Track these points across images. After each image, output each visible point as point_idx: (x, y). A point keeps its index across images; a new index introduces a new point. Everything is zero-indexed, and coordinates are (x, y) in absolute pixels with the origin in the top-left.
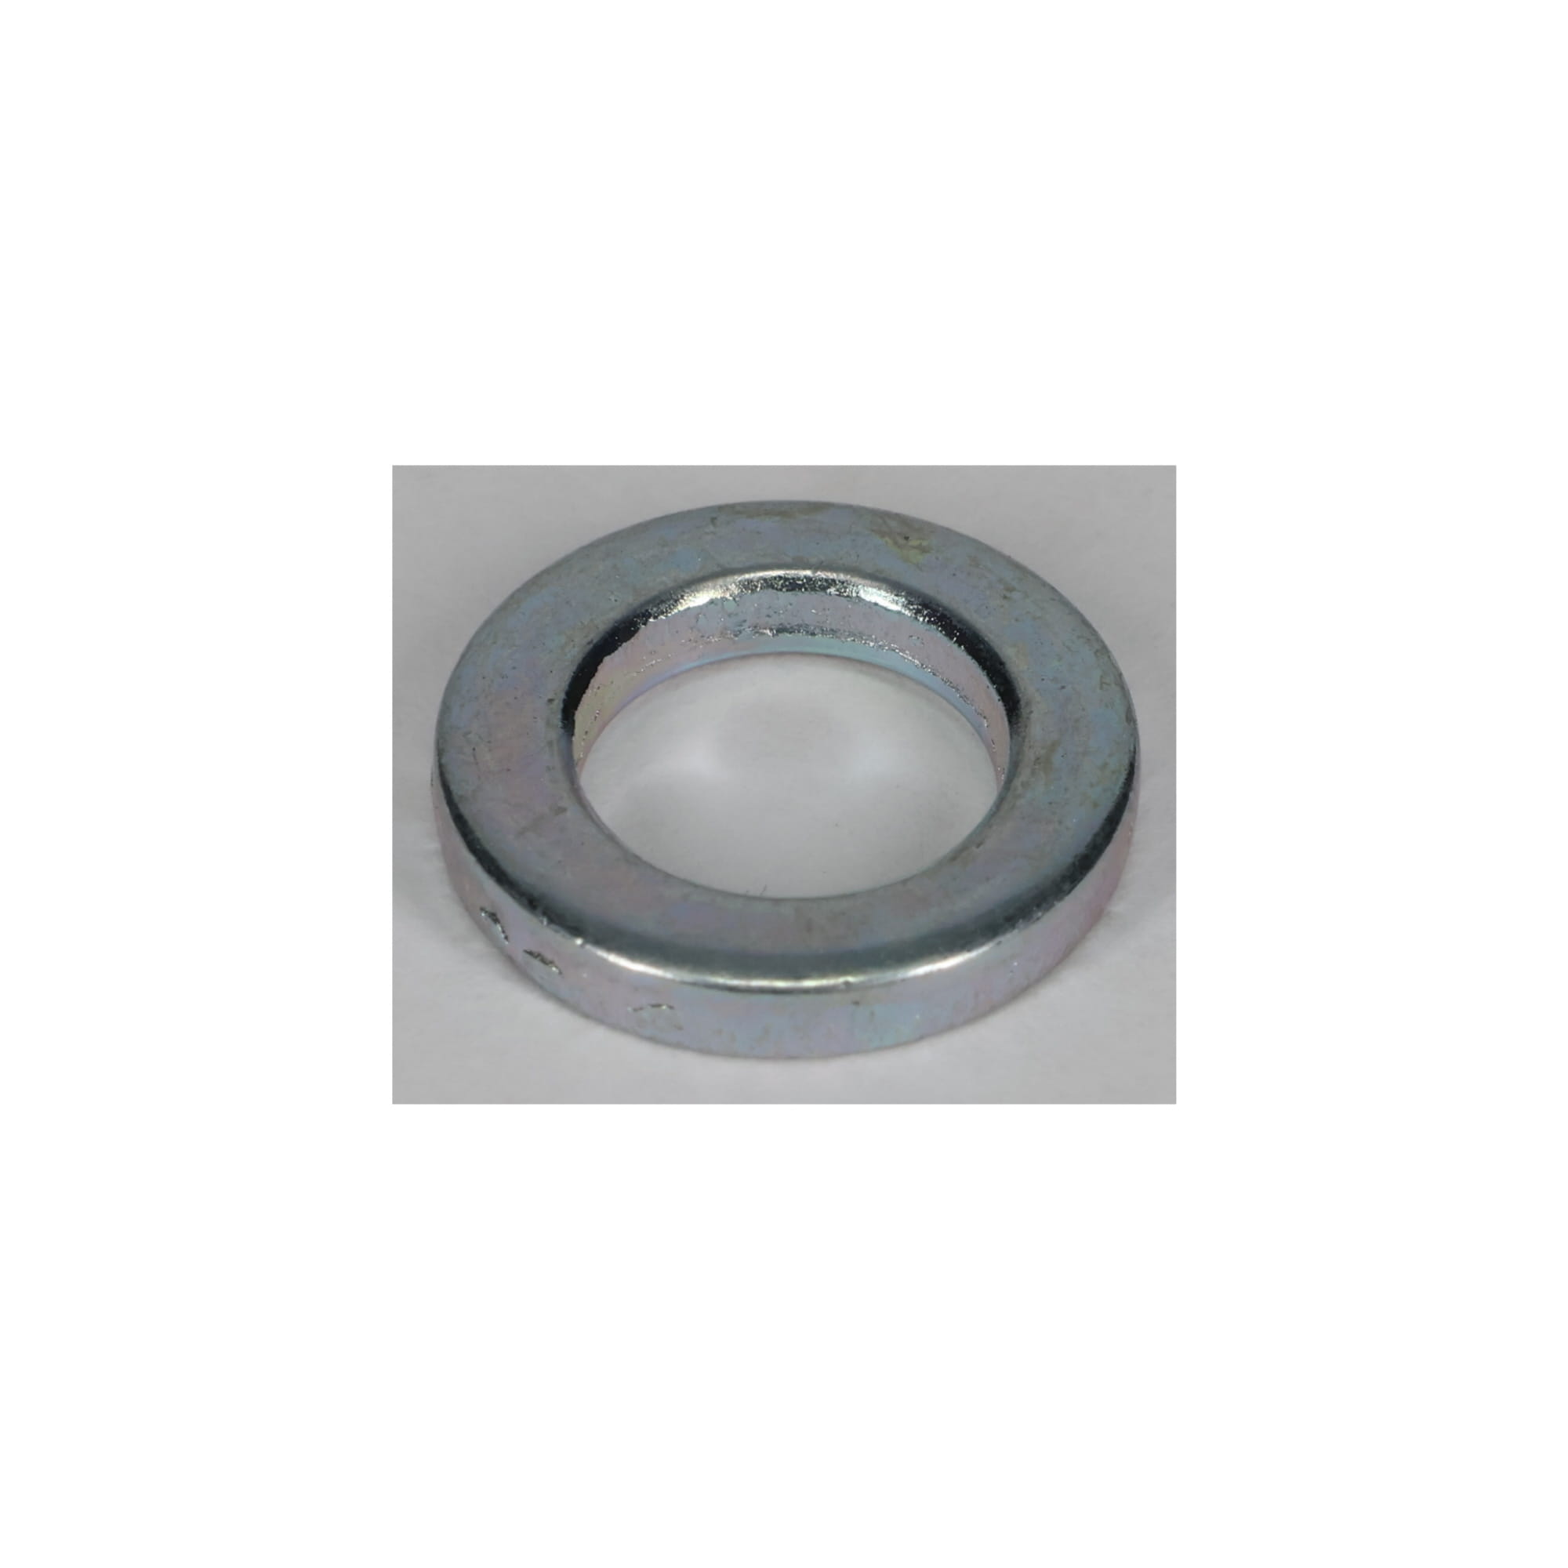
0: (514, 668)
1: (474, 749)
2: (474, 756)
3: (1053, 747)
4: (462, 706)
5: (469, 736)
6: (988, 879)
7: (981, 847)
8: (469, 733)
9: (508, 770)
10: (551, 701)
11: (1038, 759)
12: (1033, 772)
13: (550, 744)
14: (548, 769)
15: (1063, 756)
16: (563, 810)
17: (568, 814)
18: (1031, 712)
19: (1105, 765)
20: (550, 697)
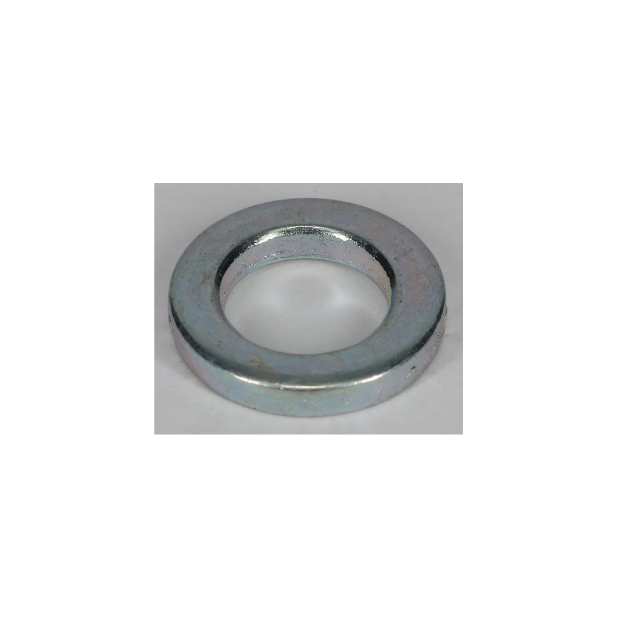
0: (415, 314)
1: (430, 283)
2: (430, 280)
3: (203, 282)
4: (435, 301)
5: (432, 289)
6: (229, 231)
7: (232, 244)
8: (432, 290)
9: (417, 274)
10: (401, 302)
11: (209, 278)
12: (211, 273)
13: (400, 285)
14: (401, 275)
15: (199, 279)
16: (395, 259)
17: (393, 257)
18: (211, 297)
19: (183, 277)
20: (401, 303)
